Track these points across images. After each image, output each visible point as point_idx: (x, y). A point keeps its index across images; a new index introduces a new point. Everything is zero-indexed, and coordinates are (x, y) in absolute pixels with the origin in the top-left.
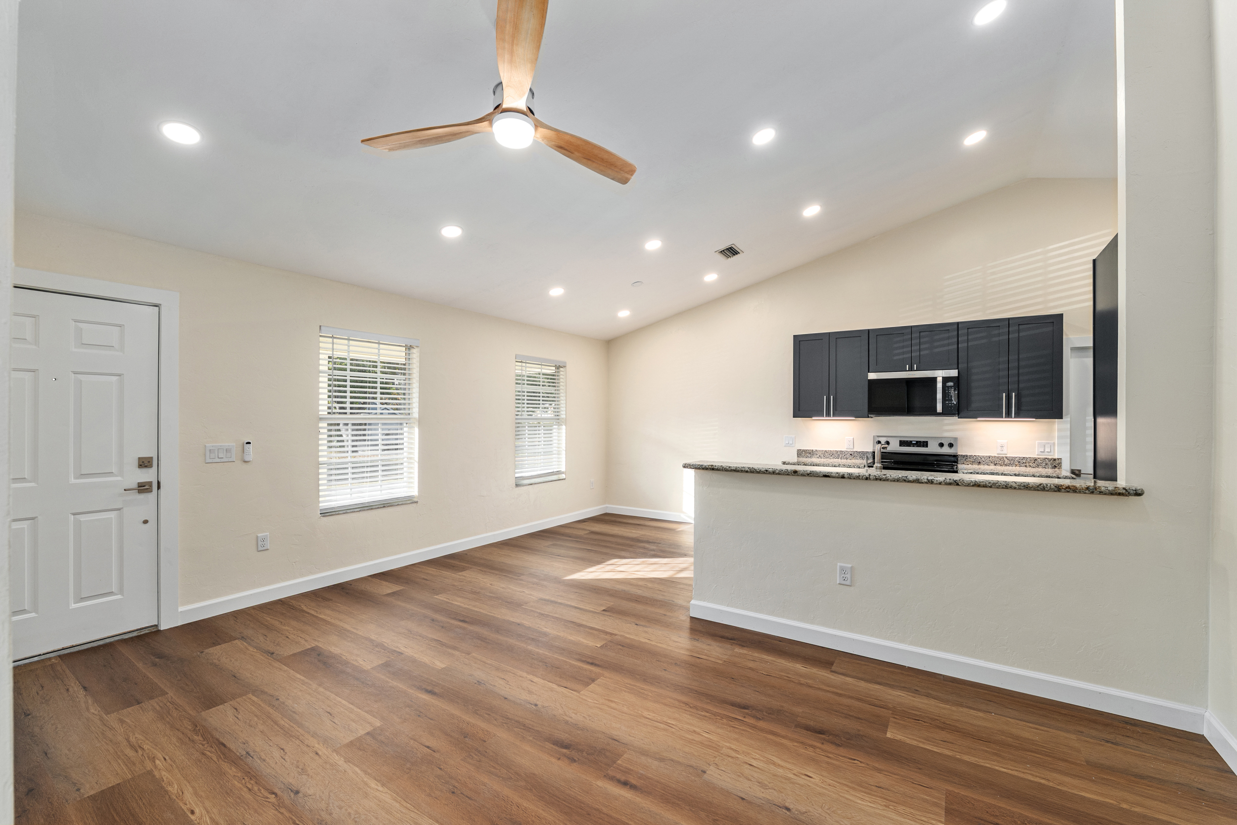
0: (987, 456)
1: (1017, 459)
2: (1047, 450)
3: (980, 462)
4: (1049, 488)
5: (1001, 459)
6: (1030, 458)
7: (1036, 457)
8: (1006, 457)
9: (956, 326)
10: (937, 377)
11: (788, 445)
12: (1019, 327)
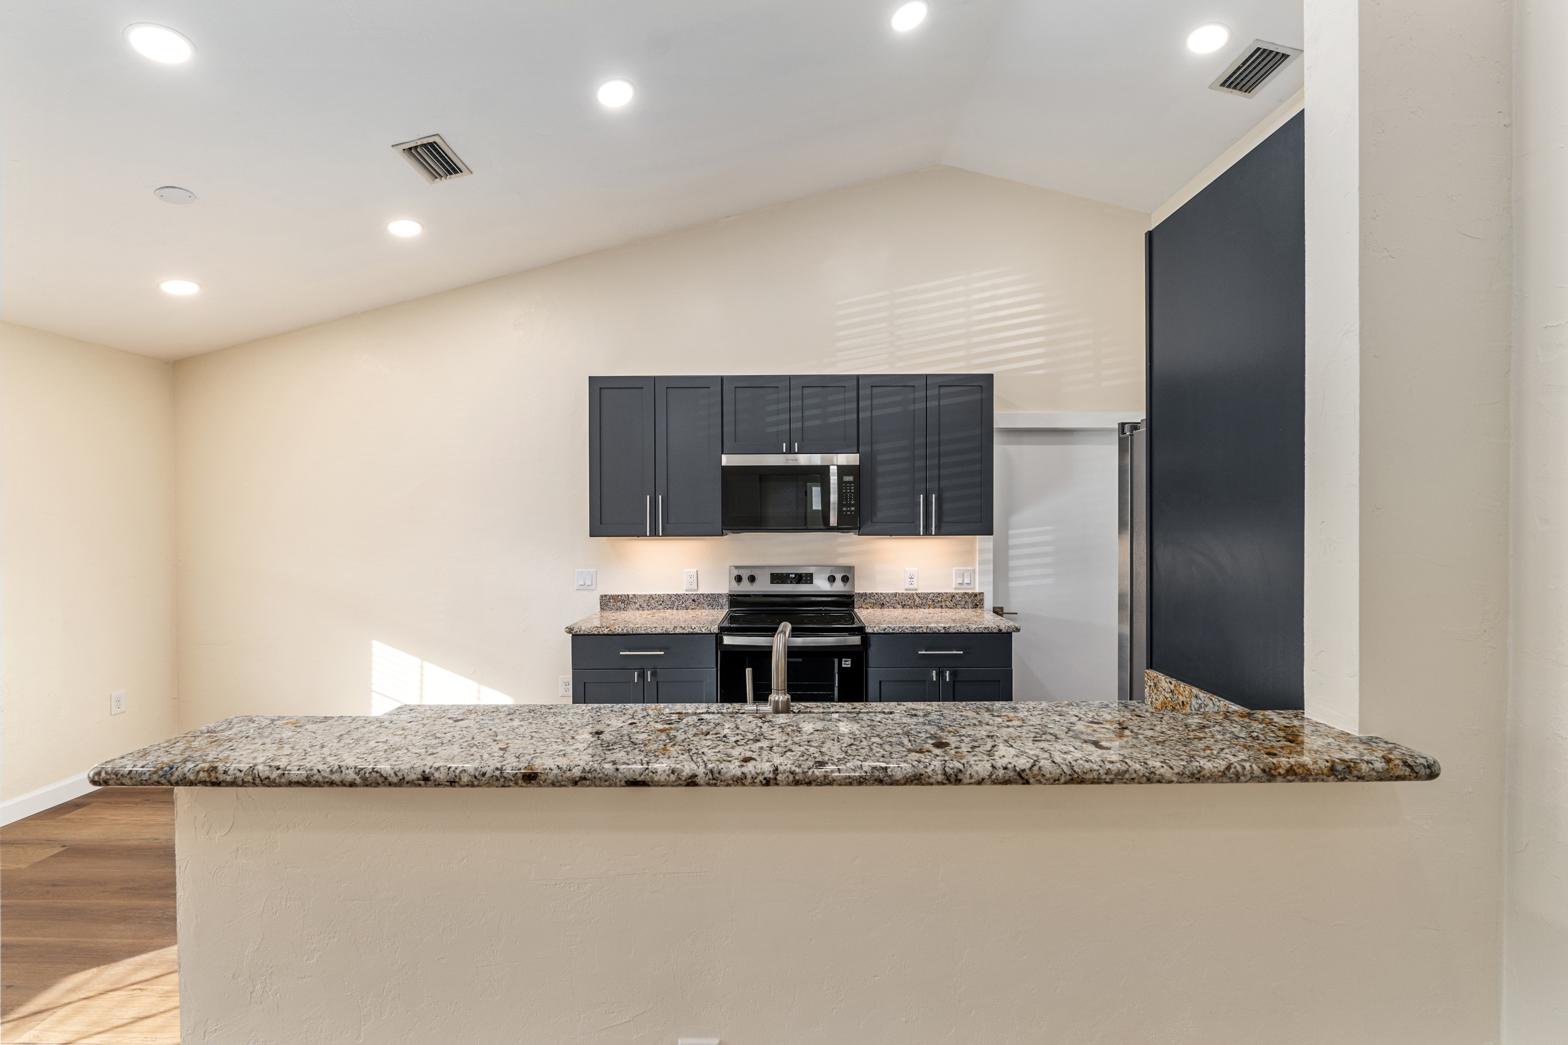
0: (892, 594)
1: (930, 596)
2: (967, 580)
3: (883, 604)
4: (1249, 776)
5: (910, 597)
6: (946, 593)
7: (954, 591)
8: (917, 594)
9: (855, 383)
10: (829, 466)
11: (583, 587)
12: (939, 390)
